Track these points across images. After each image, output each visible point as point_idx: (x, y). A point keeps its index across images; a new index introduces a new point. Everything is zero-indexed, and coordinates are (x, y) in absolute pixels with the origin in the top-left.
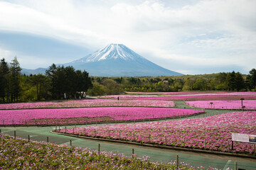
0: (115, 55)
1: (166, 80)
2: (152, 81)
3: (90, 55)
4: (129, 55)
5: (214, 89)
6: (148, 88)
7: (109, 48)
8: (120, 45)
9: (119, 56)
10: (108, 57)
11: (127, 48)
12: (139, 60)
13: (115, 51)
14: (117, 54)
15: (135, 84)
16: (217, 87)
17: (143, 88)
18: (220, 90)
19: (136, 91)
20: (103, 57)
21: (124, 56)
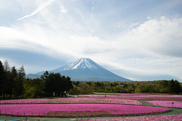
0: (84, 66)
1: (122, 84)
2: (112, 85)
3: (66, 65)
4: (93, 66)
5: (159, 92)
6: (109, 90)
7: (80, 60)
8: (88, 59)
9: (86, 66)
10: (78, 67)
11: (92, 61)
12: (101, 70)
13: (84, 63)
14: (85, 65)
15: (100, 87)
16: (161, 91)
17: (106, 90)
18: (163, 93)
19: (101, 92)
20: (75, 67)
21: (90, 66)
